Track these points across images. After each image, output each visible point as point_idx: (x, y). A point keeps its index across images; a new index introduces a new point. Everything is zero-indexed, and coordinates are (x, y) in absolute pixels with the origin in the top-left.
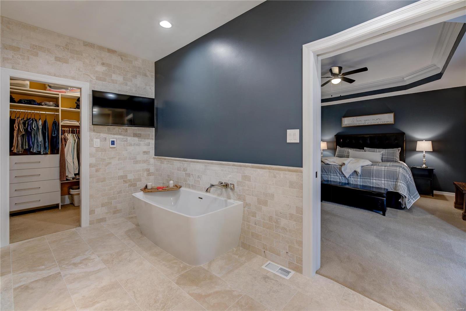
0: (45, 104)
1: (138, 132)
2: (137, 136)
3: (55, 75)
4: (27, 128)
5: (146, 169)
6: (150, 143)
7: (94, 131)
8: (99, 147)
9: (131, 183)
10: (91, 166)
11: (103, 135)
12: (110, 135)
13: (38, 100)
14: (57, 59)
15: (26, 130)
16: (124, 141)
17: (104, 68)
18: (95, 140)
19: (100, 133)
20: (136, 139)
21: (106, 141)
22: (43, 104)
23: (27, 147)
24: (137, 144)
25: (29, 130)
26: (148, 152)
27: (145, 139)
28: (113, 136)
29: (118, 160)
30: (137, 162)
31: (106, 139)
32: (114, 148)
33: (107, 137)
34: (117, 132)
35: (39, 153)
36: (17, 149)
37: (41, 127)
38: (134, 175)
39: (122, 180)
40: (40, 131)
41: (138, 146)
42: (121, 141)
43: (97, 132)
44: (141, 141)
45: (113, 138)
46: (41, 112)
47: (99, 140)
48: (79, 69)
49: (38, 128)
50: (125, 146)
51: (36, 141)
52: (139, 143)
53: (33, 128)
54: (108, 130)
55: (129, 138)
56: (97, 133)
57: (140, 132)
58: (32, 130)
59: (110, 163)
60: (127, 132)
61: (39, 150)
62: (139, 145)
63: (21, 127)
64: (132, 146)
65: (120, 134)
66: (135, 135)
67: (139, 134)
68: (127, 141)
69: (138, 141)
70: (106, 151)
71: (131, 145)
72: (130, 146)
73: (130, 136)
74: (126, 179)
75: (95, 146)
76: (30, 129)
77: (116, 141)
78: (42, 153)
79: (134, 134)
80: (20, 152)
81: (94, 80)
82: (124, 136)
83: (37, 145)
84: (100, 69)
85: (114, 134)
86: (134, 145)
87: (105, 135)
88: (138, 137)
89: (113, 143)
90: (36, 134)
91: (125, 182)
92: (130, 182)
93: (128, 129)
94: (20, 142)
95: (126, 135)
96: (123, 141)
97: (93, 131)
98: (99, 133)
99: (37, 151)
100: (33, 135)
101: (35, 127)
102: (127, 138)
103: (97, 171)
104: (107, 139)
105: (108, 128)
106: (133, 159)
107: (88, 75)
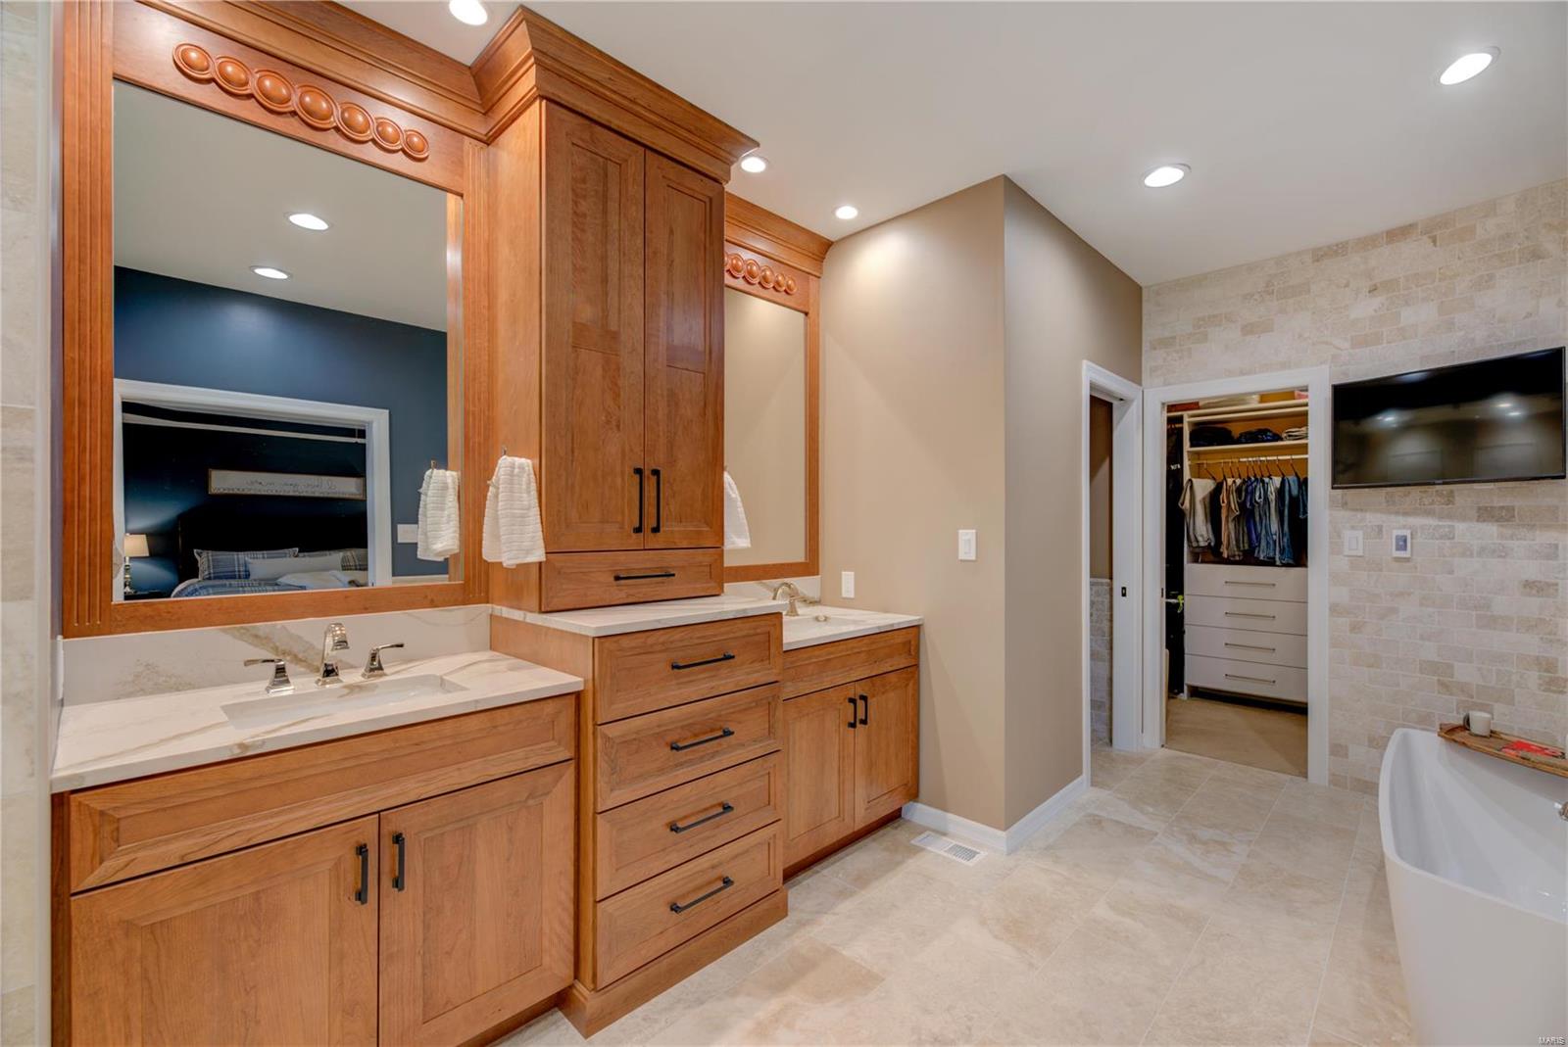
0: (1290, 436)
1: (1498, 502)
2: (1493, 517)
3: (1242, 373)
4: (1245, 502)
5: (1537, 658)
6: (1556, 546)
7: (1345, 505)
8: (1361, 554)
9: (1470, 700)
10: (1335, 610)
11: (1372, 518)
12: (1393, 517)
13: (1273, 426)
14: (1249, 329)
15: (1242, 505)
16: (1441, 537)
17: (1377, 301)
18: (1347, 534)
19: (1366, 511)
20: (1491, 529)
21: (1382, 538)
22: (1284, 435)
23: (1247, 547)
24: (1494, 551)
25: (1248, 504)
26: (1549, 585)
27: (1532, 527)
28: (1401, 520)
29: (1421, 605)
30: (1491, 622)
31: (1380, 528)
32: (1407, 560)
33: (1384, 525)
34: (1418, 506)
35: (1270, 562)
36: (1227, 549)
37: (1272, 497)
38: (1479, 669)
39: (1436, 678)
40: (1273, 505)
41: (1500, 556)
42: (1432, 539)
43: (1353, 510)
44: (1512, 537)
45: (1404, 527)
46: (1280, 458)
47: (1360, 534)
48: (1300, 336)
49: (1266, 500)
50: (1444, 556)
51: (1264, 532)
52: (1503, 547)
53: (1256, 501)
54: (1388, 502)
55: (1460, 527)
56: (1353, 513)
57: (1507, 502)
58: (1253, 506)
59: (1394, 611)
60: (1453, 504)
61: (1271, 555)
62: (1502, 553)
63: (1233, 498)
64: (1471, 555)
65: (1428, 513)
66: (1486, 514)
67: (1502, 508)
68: (1453, 538)
69: (1502, 536)
70: (1381, 570)
71: (1467, 552)
72: (1463, 555)
73: (1464, 518)
74: (1450, 679)
75: (1347, 552)
76: (1251, 504)
77: (1412, 538)
78: (1278, 563)
79: (1479, 509)
80: (1237, 558)
81: (1346, 349)
82: (1441, 518)
83: (1268, 543)
84: (1365, 308)
85: (1406, 514)
86: (1479, 554)
87: (1379, 515)
88: (1497, 521)
89: (1402, 544)
90: (1266, 514)
91: (1445, 686)
92: (1463, 691)
93: (1456, 494)
94: (1233, 535)
95: (1450, 517)
96: (1437, 535)
97: (1342, 506)
98: (1362, 510)
99: (1268, 558)
100: (1257, 518)
101: (1260, 497)
102: (1453, 526)
103: (1355, 628)
104: (1384, 529)
105: (1387, 493)
106: (1476, 608)
107: (1326, 343)
